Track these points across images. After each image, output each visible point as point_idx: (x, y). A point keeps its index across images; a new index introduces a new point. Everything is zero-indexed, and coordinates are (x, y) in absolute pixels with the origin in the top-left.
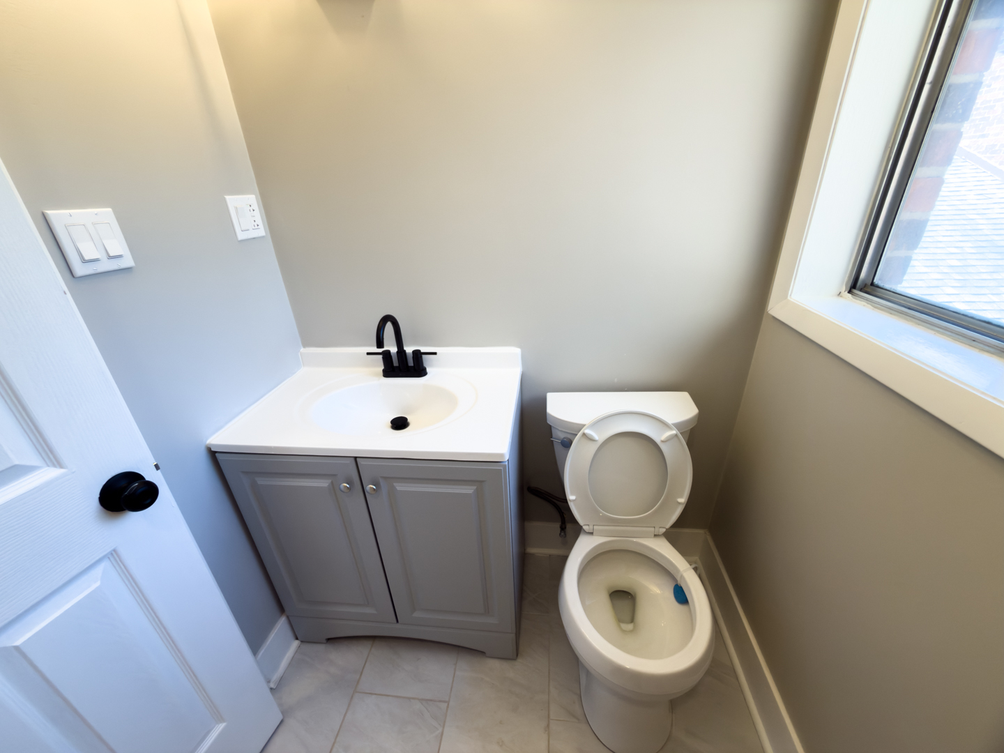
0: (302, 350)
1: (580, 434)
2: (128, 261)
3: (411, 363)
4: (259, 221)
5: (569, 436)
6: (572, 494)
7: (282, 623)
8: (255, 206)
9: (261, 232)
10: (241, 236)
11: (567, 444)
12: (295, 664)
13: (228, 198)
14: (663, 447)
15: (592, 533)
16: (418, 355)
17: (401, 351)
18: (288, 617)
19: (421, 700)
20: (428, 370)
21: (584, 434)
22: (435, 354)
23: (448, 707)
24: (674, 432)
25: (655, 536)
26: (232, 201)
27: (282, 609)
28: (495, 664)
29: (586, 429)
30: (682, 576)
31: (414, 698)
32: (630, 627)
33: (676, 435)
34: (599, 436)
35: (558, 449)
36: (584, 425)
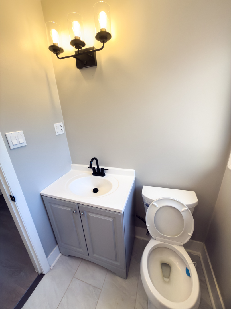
0: (72, 164)
1: (152, 203)
2: (25, 144)
3: (101, 172)
4: (63, 129)
5: (149, 203)
6: (149, 224)
7: (57, 247)
8: (62, 126)
9: (63, 132)
10: (57, 134)
11: (148, 205)
12: (59, 261)
13: (54, 124)
14: (182, 213)
15: (155, 239)
16: (103, 169)
17: (98, 168)
18: (59, 246)
19: (93, 286)
20: (106, 174)
21: (153, 204)
22: (108, 170)
23: (101, 291)
24: (187, 208)
25: (179, 245)
26: (56, 125)
27: (57, 243)
28: (119, 279)
29: (154, 202)
30: (188, 266)
31: (91, 285)
32: (167, 280)
33: (188, 210)
34: (159, 206)
35: (145, 206)
36: (154, 200)
